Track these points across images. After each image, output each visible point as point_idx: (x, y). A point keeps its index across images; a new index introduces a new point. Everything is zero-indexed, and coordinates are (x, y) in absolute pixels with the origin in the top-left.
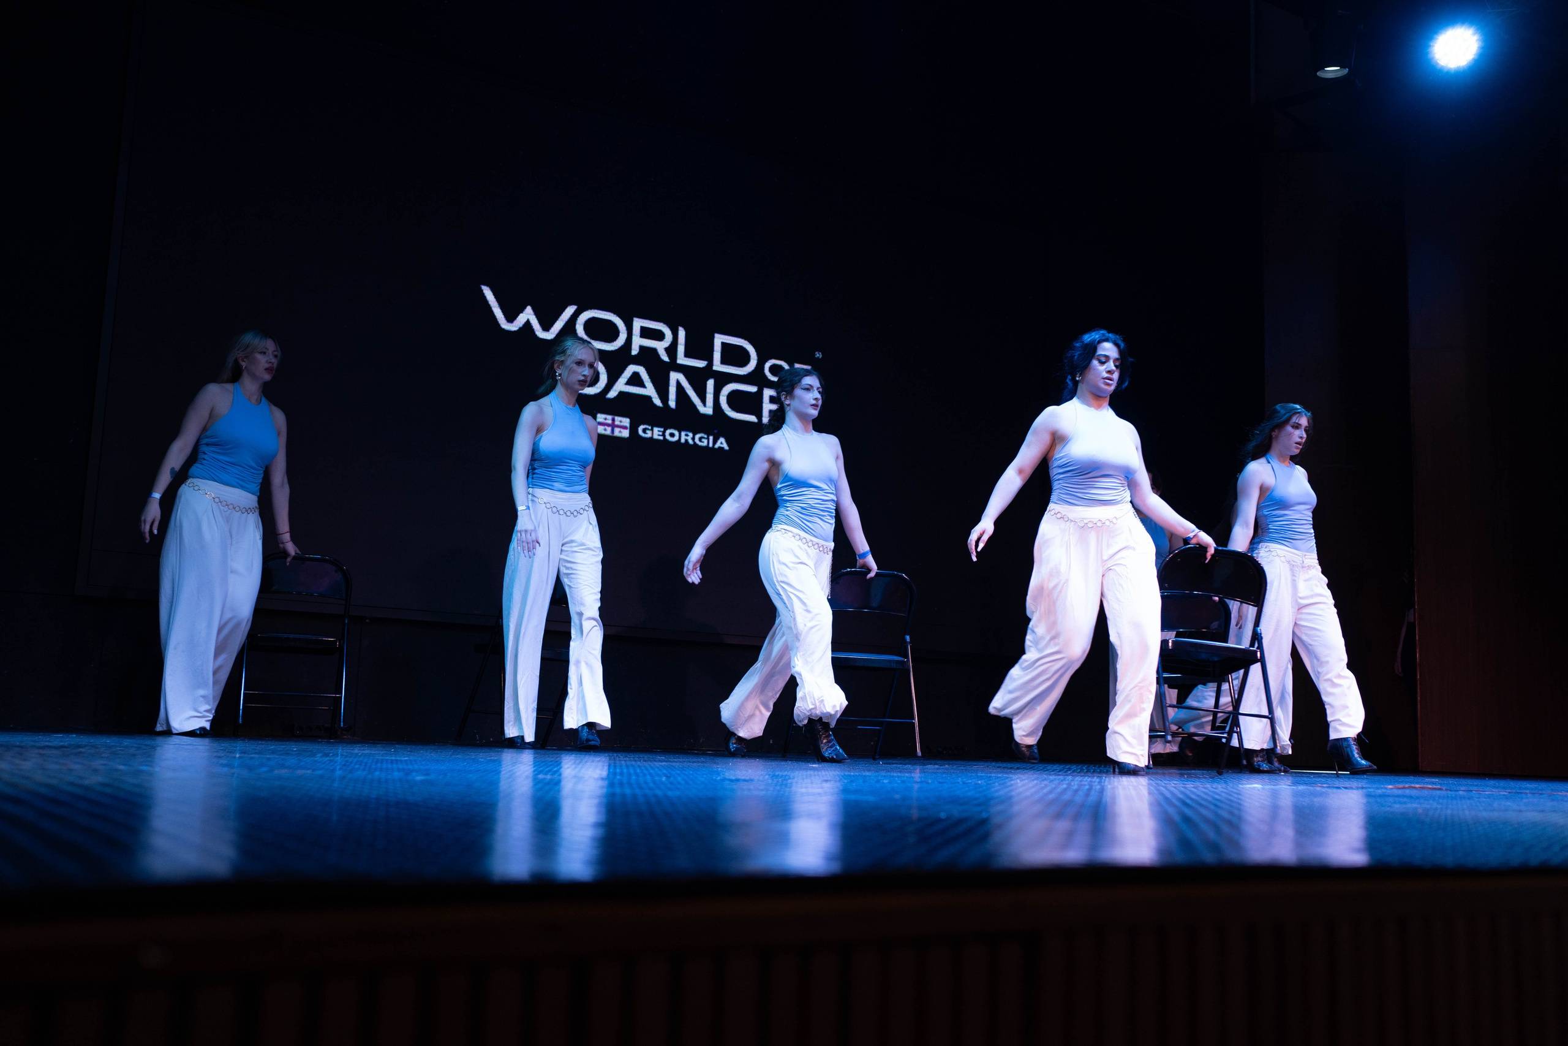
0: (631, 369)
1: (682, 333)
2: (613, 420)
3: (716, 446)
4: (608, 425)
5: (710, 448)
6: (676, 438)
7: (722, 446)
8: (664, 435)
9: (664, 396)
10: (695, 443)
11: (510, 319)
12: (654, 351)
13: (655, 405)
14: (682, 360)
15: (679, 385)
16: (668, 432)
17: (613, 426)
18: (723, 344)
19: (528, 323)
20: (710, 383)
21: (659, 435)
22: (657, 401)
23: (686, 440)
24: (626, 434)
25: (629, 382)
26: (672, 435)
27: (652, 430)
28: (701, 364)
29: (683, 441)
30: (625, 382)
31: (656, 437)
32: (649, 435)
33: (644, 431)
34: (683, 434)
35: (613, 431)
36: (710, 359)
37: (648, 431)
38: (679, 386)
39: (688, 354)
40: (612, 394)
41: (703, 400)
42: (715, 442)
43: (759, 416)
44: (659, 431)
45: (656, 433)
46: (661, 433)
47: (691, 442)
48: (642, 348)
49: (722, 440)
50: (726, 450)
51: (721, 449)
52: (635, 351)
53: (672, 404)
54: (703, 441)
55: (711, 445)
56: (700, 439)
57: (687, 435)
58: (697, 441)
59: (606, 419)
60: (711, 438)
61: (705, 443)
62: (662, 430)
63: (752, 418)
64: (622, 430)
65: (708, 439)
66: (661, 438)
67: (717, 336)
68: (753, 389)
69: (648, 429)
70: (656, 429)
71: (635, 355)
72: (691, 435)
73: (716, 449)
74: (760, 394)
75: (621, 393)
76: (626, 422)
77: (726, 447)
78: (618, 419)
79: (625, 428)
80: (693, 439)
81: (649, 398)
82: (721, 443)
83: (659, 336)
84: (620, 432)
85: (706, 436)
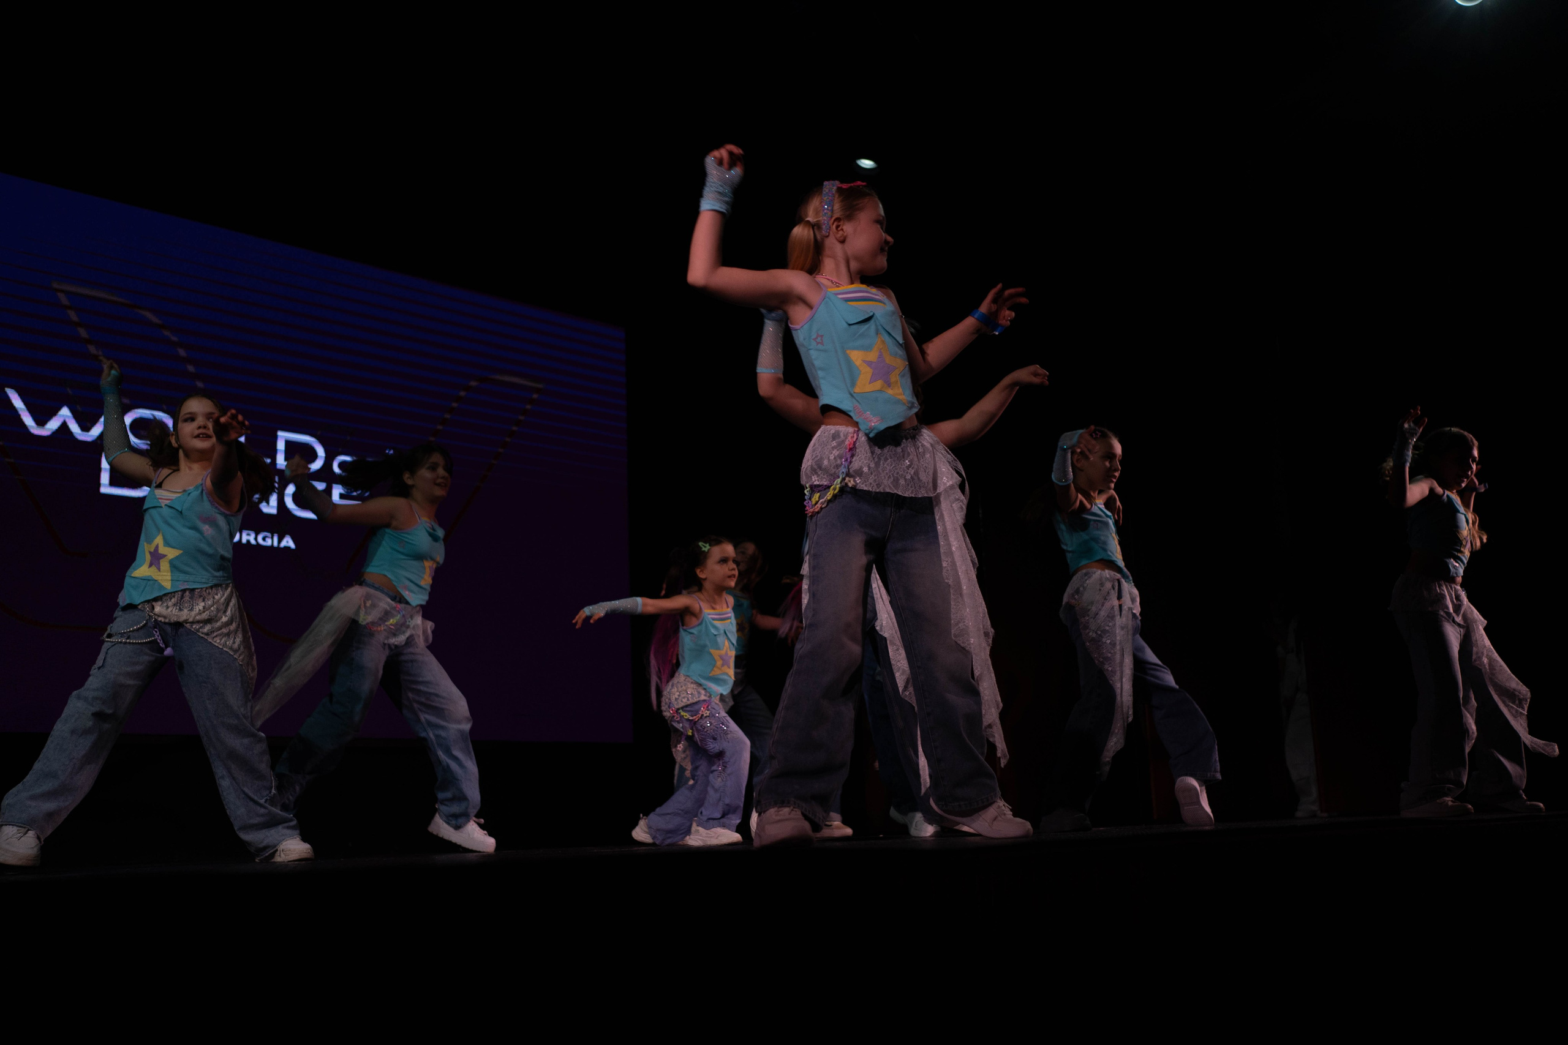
5: (275, 547)
6: (237, 539)
7: (287, 545)
10: (258, 544)
11: (41, 422)
18: (288, 443)
19: (64, 426)
23: (248, 541)
29: (244, 541)
34: (245, 533)
42: (280, 541)
47: (253, 542)
49: (288, 538)
50: (294, 549)
51: (287, 548)
54: (269, 541)
55: (276, 544)
56: (264, 539)
57: (248, 535)
58: (260, 542)
60: (276, 537)
65: (272, 538)
67: (280, 433)
72: (253, 535)
73: (282, 548)
77: (292, 545)
80: (256, 539)
82: (287, 542)
85: (269, 534)
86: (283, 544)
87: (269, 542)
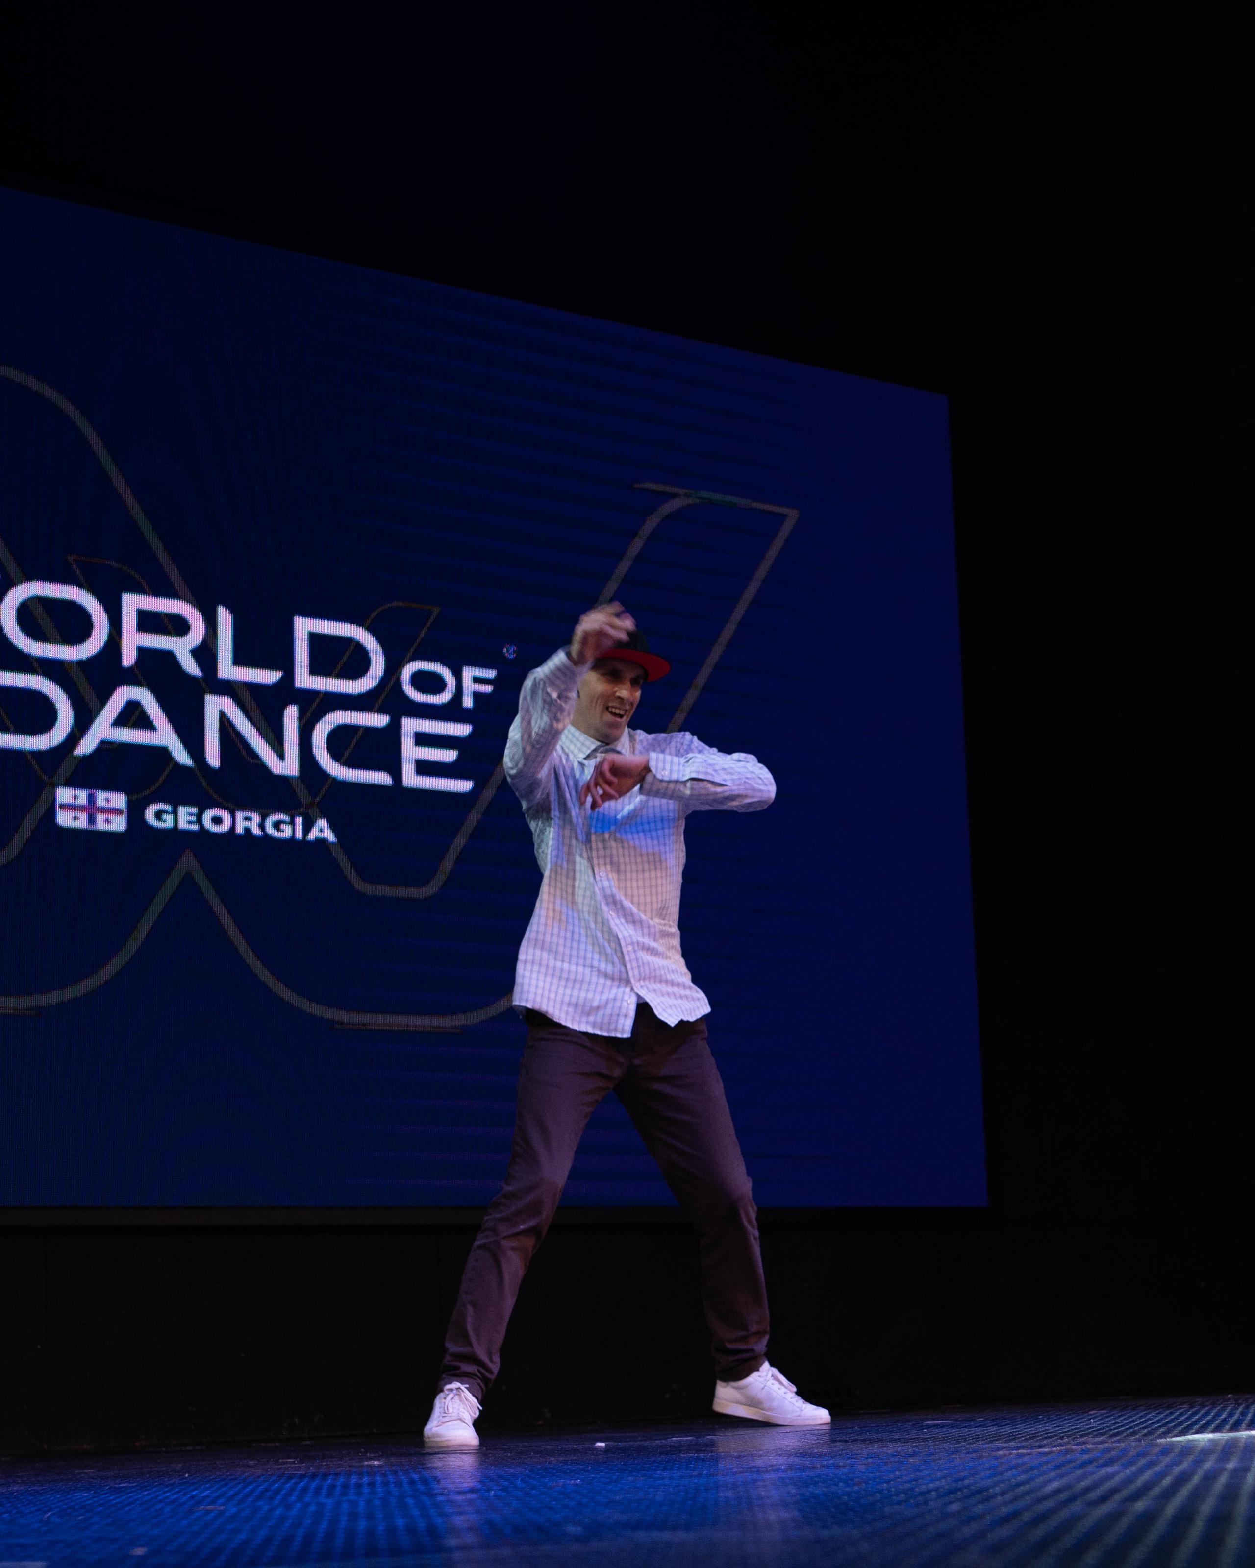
0: (123, 695)
1: (224, 617)
2: (91, 799)
3: (312, 836)
4: (80, 808)
5: (299, 841)
6: (225, 827)
7: (320, 835)
8: (199, 820)
9: (195, 744)
10: (266, 836)
12: (168, 657)
13: (177, 765)
14: (227, 669)
15: (225, 723)
16: (208, 815)
17: (91, 809)
18: (315, 639)
20: (291, 715)
21: (190, 822)
22: (182, 757)
23: (247, 830)
24: (119, 824)
25: (121, 721)
26: (217, 821)
27: (175, 813)
28: (269, 677)
29: (240, 830)
30: (111, 720)
31: (183, 825)
32: (168, 822)
33: (159, 815)
34: (240, 816)
35: (92, 820)
36: (287, 665)
37: (165, 817)
38: (225, 725)
39: (238, 660)
40: (87, 746)
41: (278, 748)
42: (307, 829)
43: (396, 774)
44: (190, 814)
45: (185, 817)
46: (194, 818)
47: (256, 831)
48: (142, 651)
49: (322, 823)
50: (333, 843)
51: (321, 842)
52: (129, 658)
53: (213, 757)
54: (282, 828)
55: (299, 835)
56: (277, 825)
57: (247, 819)
58: (270, 830)
59: (75, 797)
60: (299, 821)
61: (286, 832)
62: (194, 810)
63: (382, 778)
64: (111, 817)
65: (292, 823)
66: (195, 827)
67: (300, 621)
68: (379, 720)
69: (166, 812)
70: (183, 811)
71: (130, 669)
72: (256, 818)
73: (311, 842)
74: (393, 731)
75: (105, 746)
76: (119, 800)
77: (330, 836)
78: (101, 798)
79: (118, 812)
80: (262, 826)
81: (163, 753)
82: (321, 830)
83: (179, 627)
84: (108, 821)
85: (286, 818)
86: (313, 835)
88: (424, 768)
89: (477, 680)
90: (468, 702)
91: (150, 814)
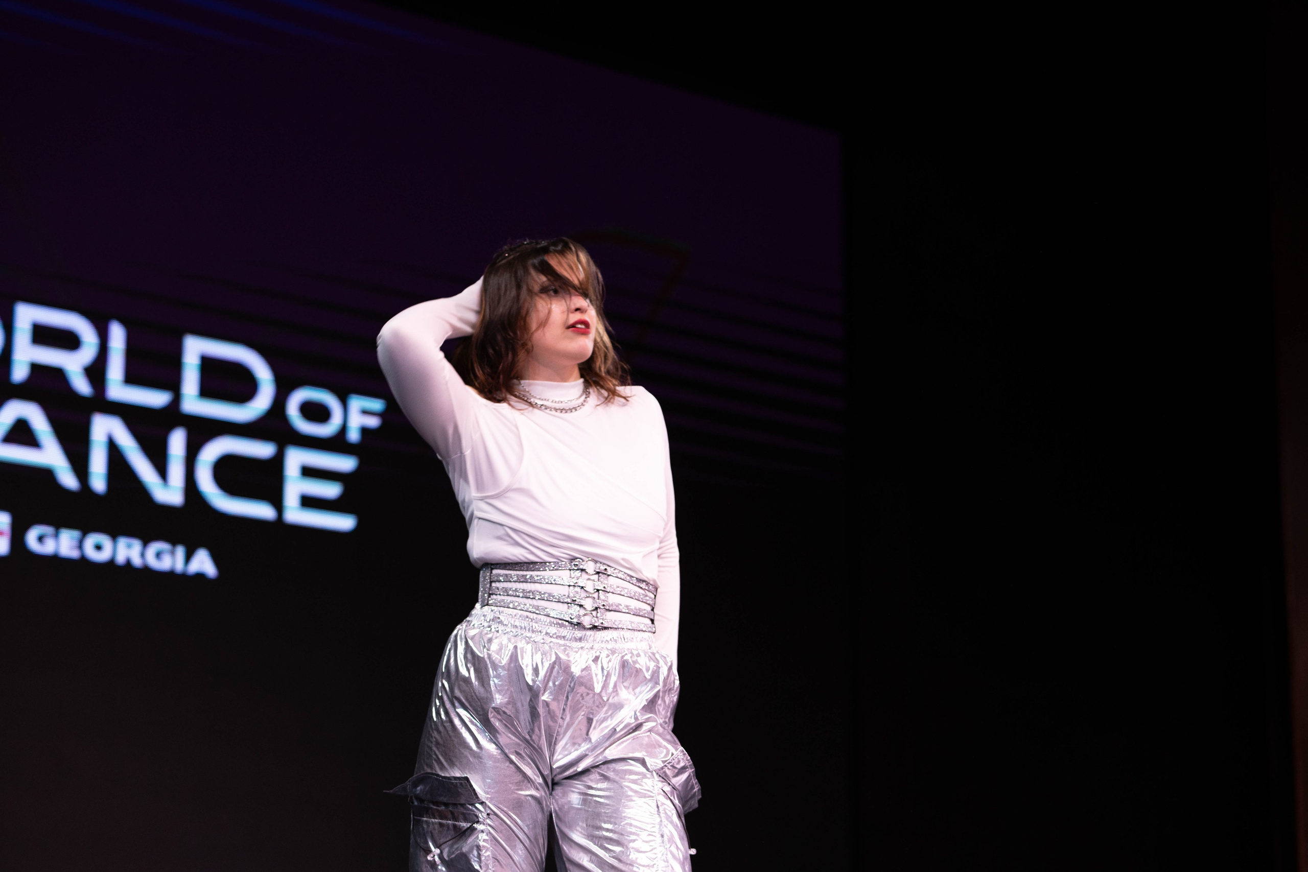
0: (13, 410)
1: (117, 335)
3: (191, 569)
5: (179, 573)
6: (106, 554)
7: (201, 568)
8: (80, 546)
9: (80, 465)
10: (146, 564)
12: (59, 374)
13: (63, 488)
14: (117, 391)
16: (89, 541)
20: (177, 442)
21: (71, 548)
22: (67, 478)
23: (128, 560)
24: (1, 547)
25: (10, 438)
26: (98, 547)
27: (56, 537)
28: (157, 399)
29: (120, 559)
30: (1, 437)
31: (63, 551)
32: (49, 548)
33: (41, 539)
34: (122, 542)
36: (175, 389)
37: (47, 541)
38: (113, 446)
41: (163, 474)
42: (188, 557)
43: (279, 507)
44: (70, 539)
45: (66, 544)
46: (75, 543)
47: (137, 561)
49: (203, 556)
50: (211, 576)
51: (201, 575)
52: (19, 374)
53: (99, 482)
54: (163, 558)
56: (158, 555)
57: (129, 548)
58: (151, 560)
60: (180, 551)
61: (166, 562)
62: (76, 534)
63: (264, 511)
65: (173, 553)
66: (76, 554)
67: (190, 341)
68: (265, 450)
69: (48, 536)
70: (65, 535)
71: (21, 383)
72: (137, 545)
73: (190, 575)
74: (277, 462)
76: (4, 521)
77: (210, 568)
79: (0, 533)
80: (143, 555)
82: (202, 562)
83: (71, 342)
85: (167, 547)
87: (165, 564)
88: (308, 502)
89: (365, 412)
90: (354, 436)
91: (32, 538)
